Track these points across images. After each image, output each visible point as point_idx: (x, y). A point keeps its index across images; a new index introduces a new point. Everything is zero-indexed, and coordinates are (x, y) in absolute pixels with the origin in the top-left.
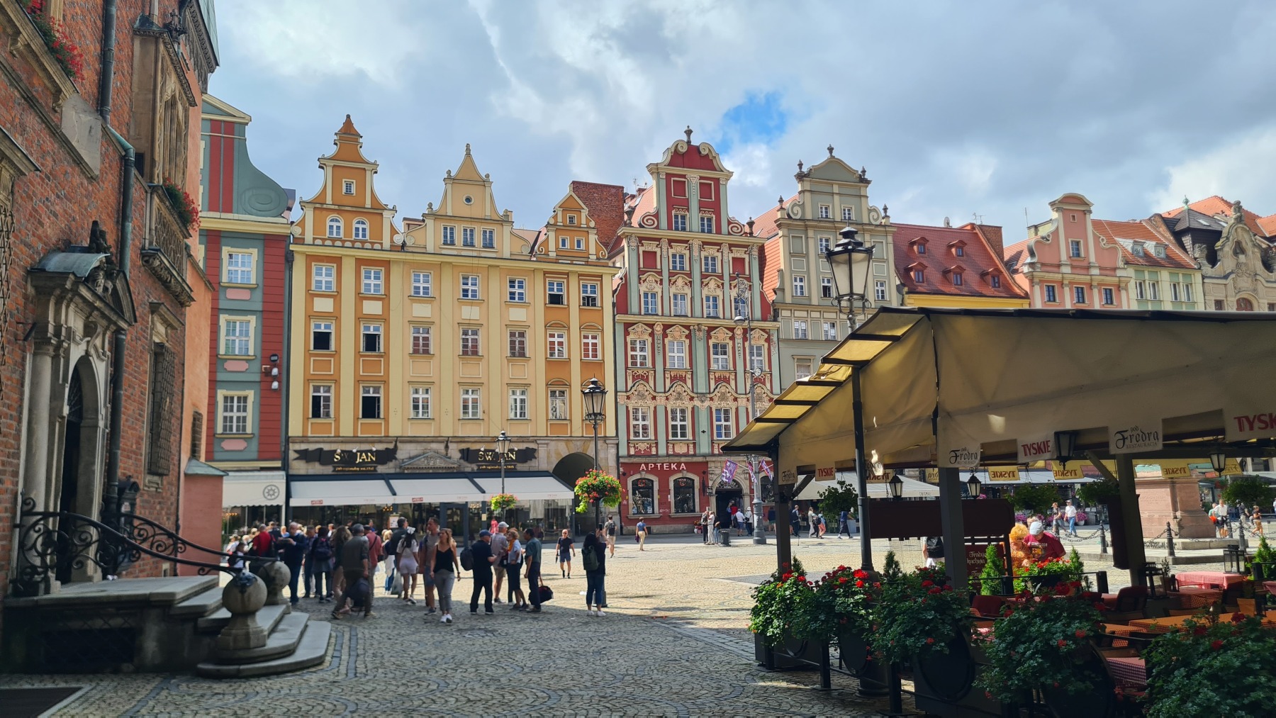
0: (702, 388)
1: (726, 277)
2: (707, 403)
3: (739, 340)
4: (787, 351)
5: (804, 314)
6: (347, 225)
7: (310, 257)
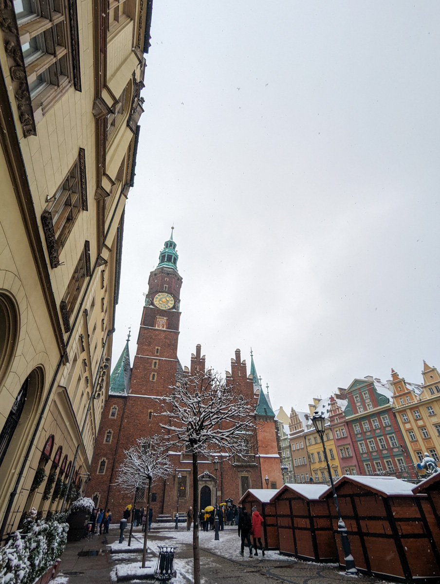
6: (404, 399)
7: (398, 412)
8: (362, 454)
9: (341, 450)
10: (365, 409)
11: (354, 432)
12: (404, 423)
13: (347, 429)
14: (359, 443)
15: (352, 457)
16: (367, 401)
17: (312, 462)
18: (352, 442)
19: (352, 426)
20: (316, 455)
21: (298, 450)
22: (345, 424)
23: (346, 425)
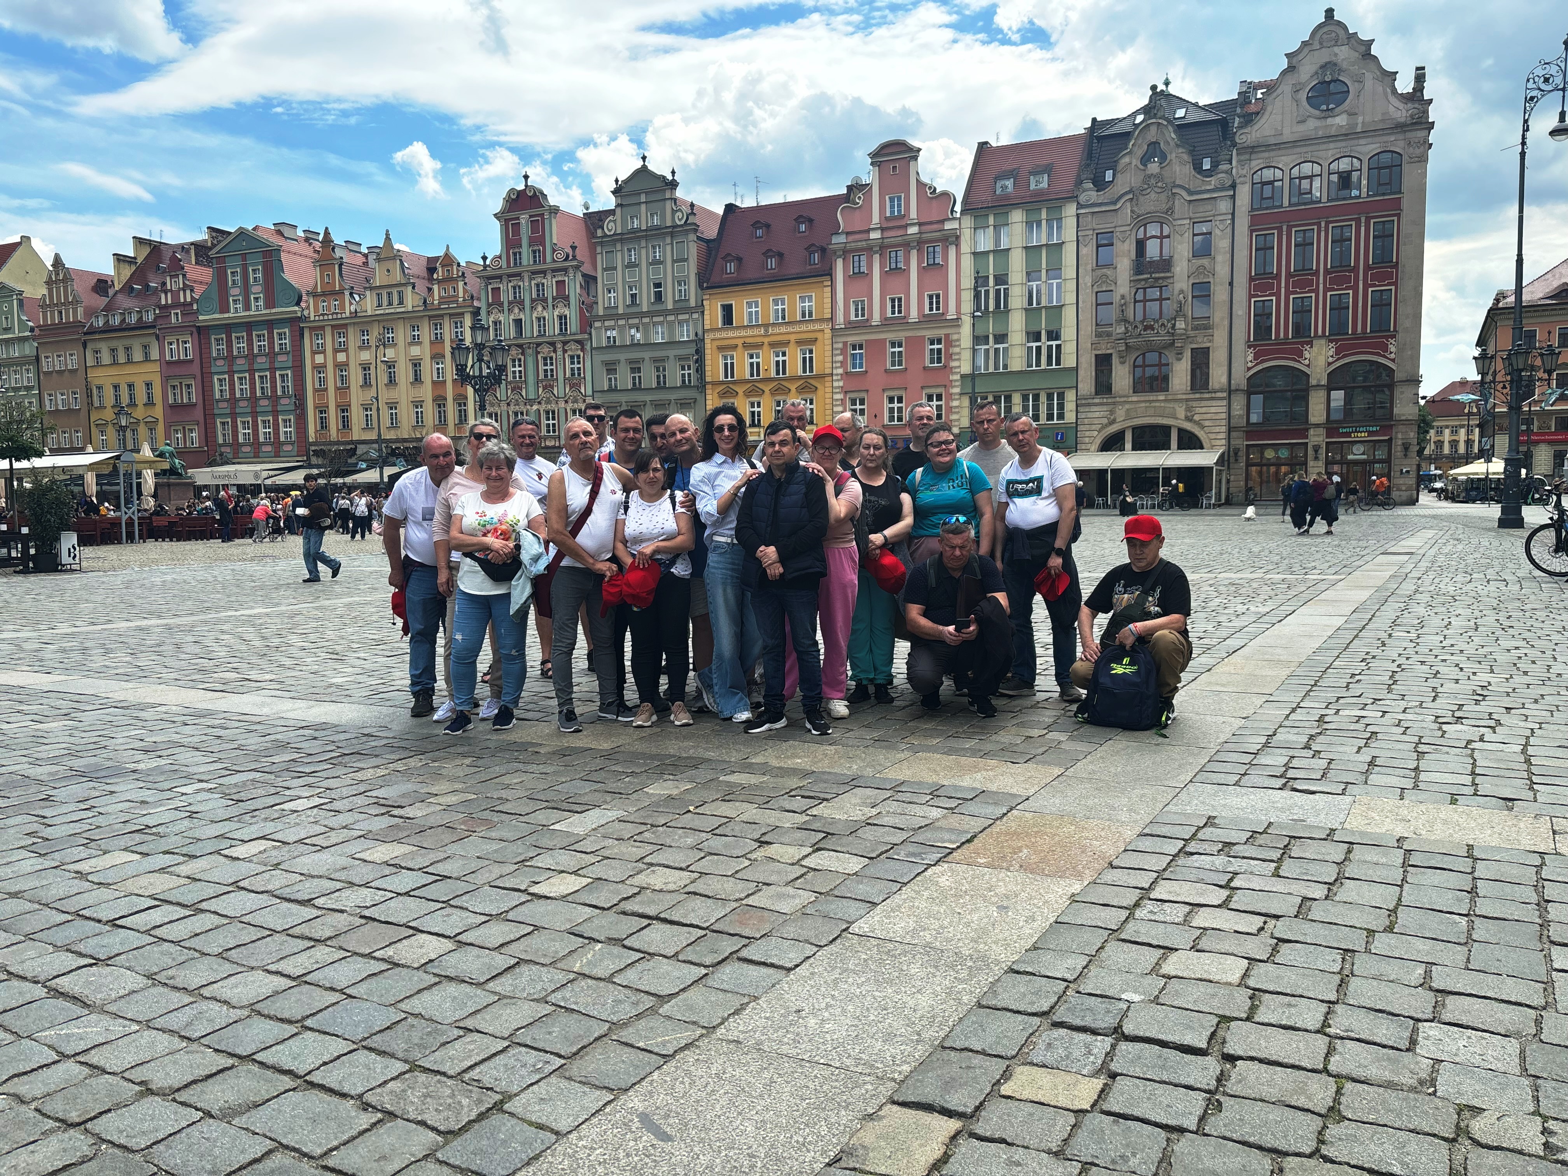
0: (532, 396)
1: (550, 300)
2: (535, 407)
3: (560, 352)
4: (599, 358)
5: (612, 323)
6: (329, 304)
7: (311, 329)
8: (218, 401)
9: (174, 387)
10: (247, 308)
11: (210, 353)
12: (314, 353)
13: (197, 342)
14: (216, 377)
15: (195, 405)
16: (255, 289)
17: (96, 404)
18: (202, 374)
19: (209, 339)
20: (109, 393)
21: (60, 372)
22: (194, 330)
23: (195, 335)
